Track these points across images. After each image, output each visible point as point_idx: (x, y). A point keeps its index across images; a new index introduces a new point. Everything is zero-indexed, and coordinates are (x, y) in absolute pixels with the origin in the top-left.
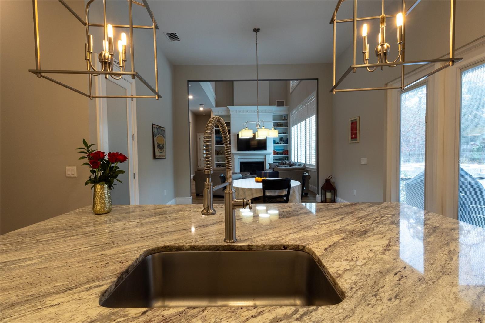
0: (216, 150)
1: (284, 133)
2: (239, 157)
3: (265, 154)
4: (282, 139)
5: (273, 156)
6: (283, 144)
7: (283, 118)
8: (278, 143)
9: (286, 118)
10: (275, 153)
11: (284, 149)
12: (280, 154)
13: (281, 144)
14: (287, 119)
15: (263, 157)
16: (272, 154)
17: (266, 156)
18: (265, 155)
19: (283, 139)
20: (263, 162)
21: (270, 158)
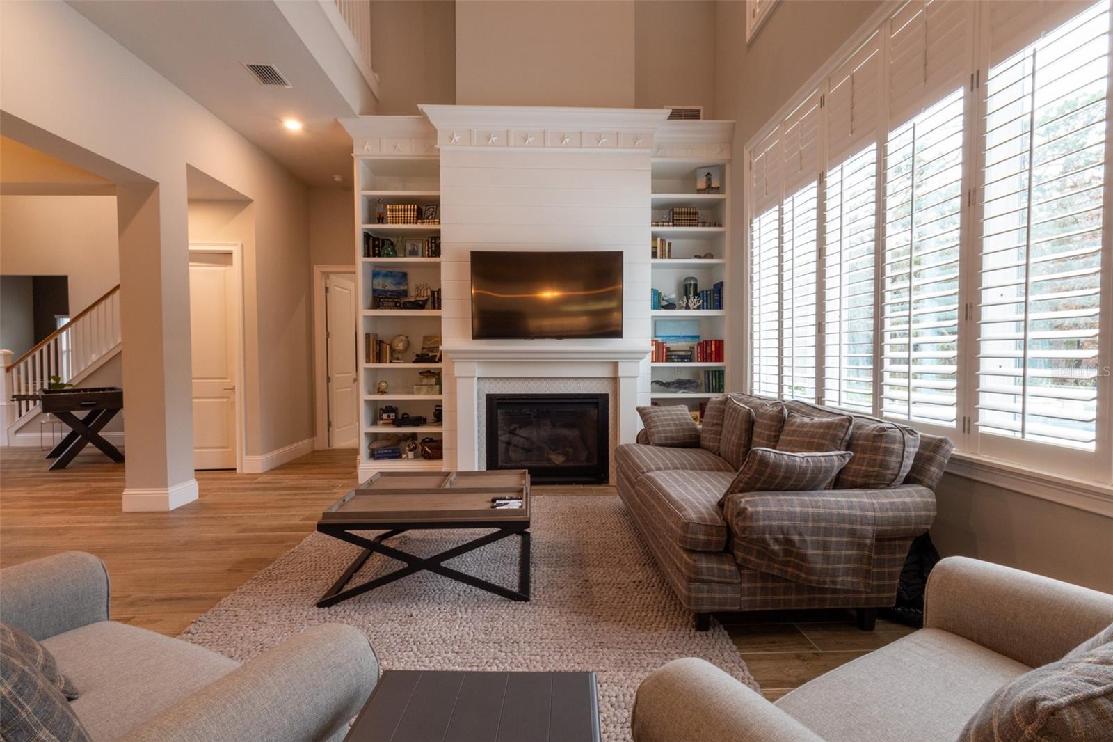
0: (368, 336)
1: (699, 257)
2: (479, 371)
3: (613, 358)
4: (689, 290)
5: (653, 368)
6: (698, 308)
7: (701, 184)
8: (670, 306)
9: (715, 184)
10: (662, 353)
11: (698, 337)
12: (682, 358)
13: (687, 307)
14: (717, 188)
15: (605, 372)
16: (649, 356)
17: (620, 365)
18: (615, 365)
19: (696, 286)
20: (607, 395)
21: (636, 377)
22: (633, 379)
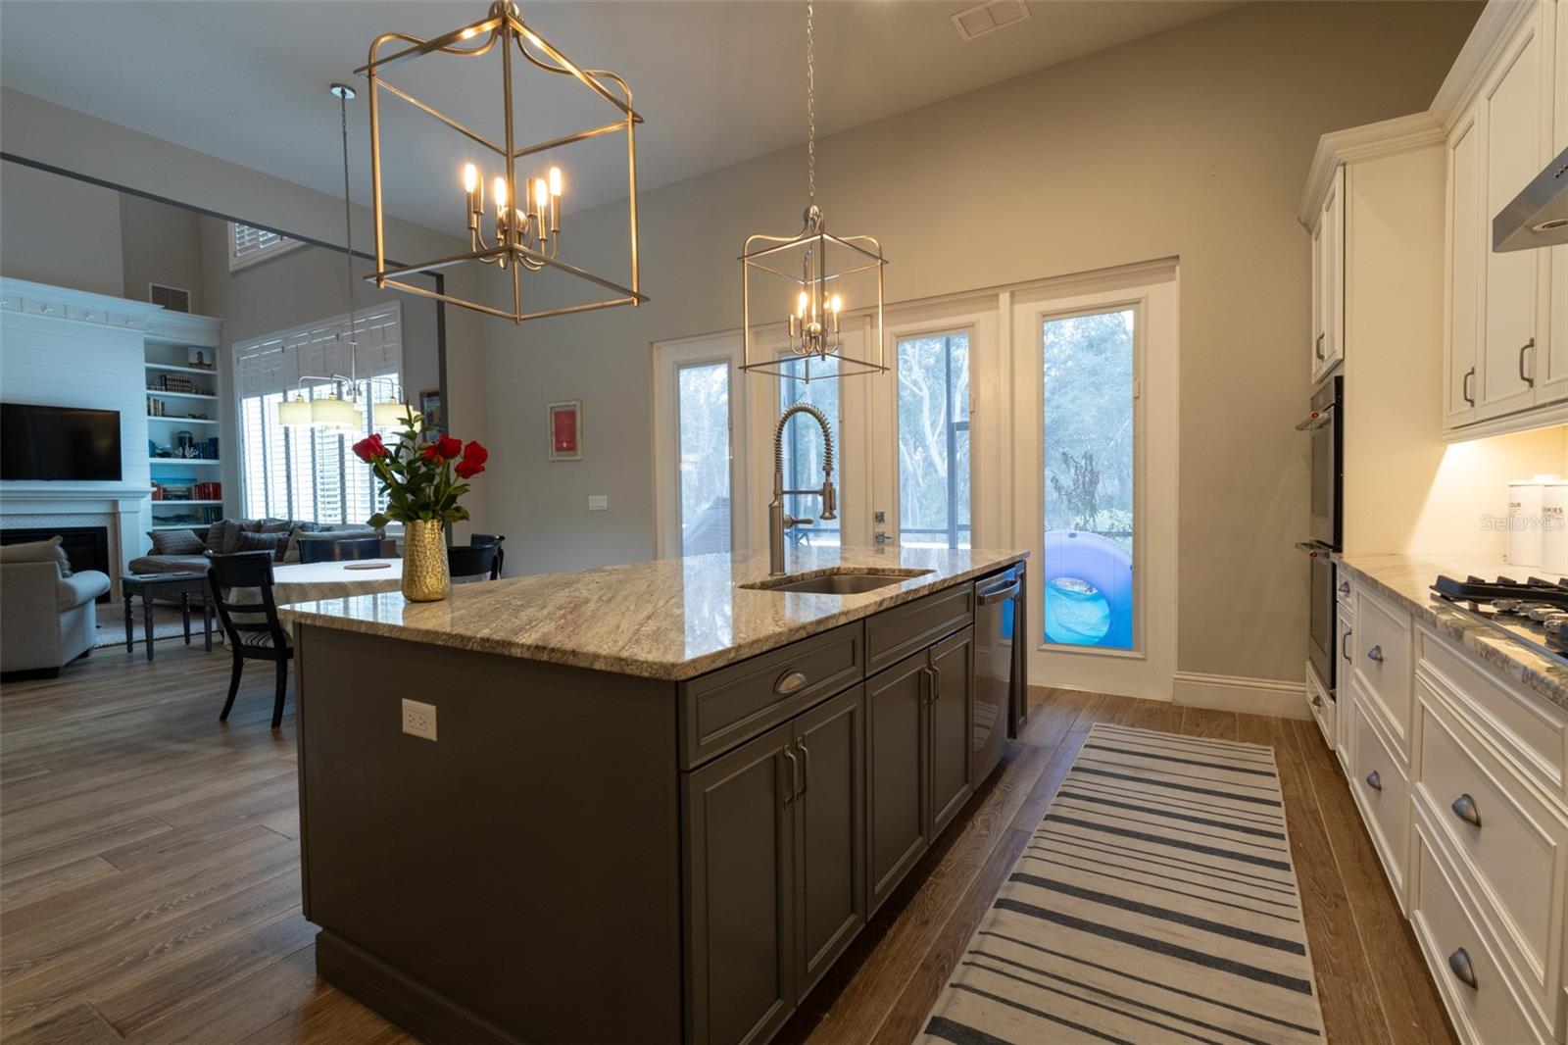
1: (194, 417)
3: (113, 497)
4: (182, 442)
5: (153, 505)
6: (195, 457)
7: (193, 359)
8: (165, 454)
9: (207, 361)
10: (161, 493)
11: (195, 480)
12: (180, 497)
13: (184, 457)
14: (209, 365)
15: (104, 508)
16: (150, 496)
17: (120, 503)
18: (115, 503)
19: (191, 439)
20: (104, 529)
21: (137, 512)
22: (135, 515)
